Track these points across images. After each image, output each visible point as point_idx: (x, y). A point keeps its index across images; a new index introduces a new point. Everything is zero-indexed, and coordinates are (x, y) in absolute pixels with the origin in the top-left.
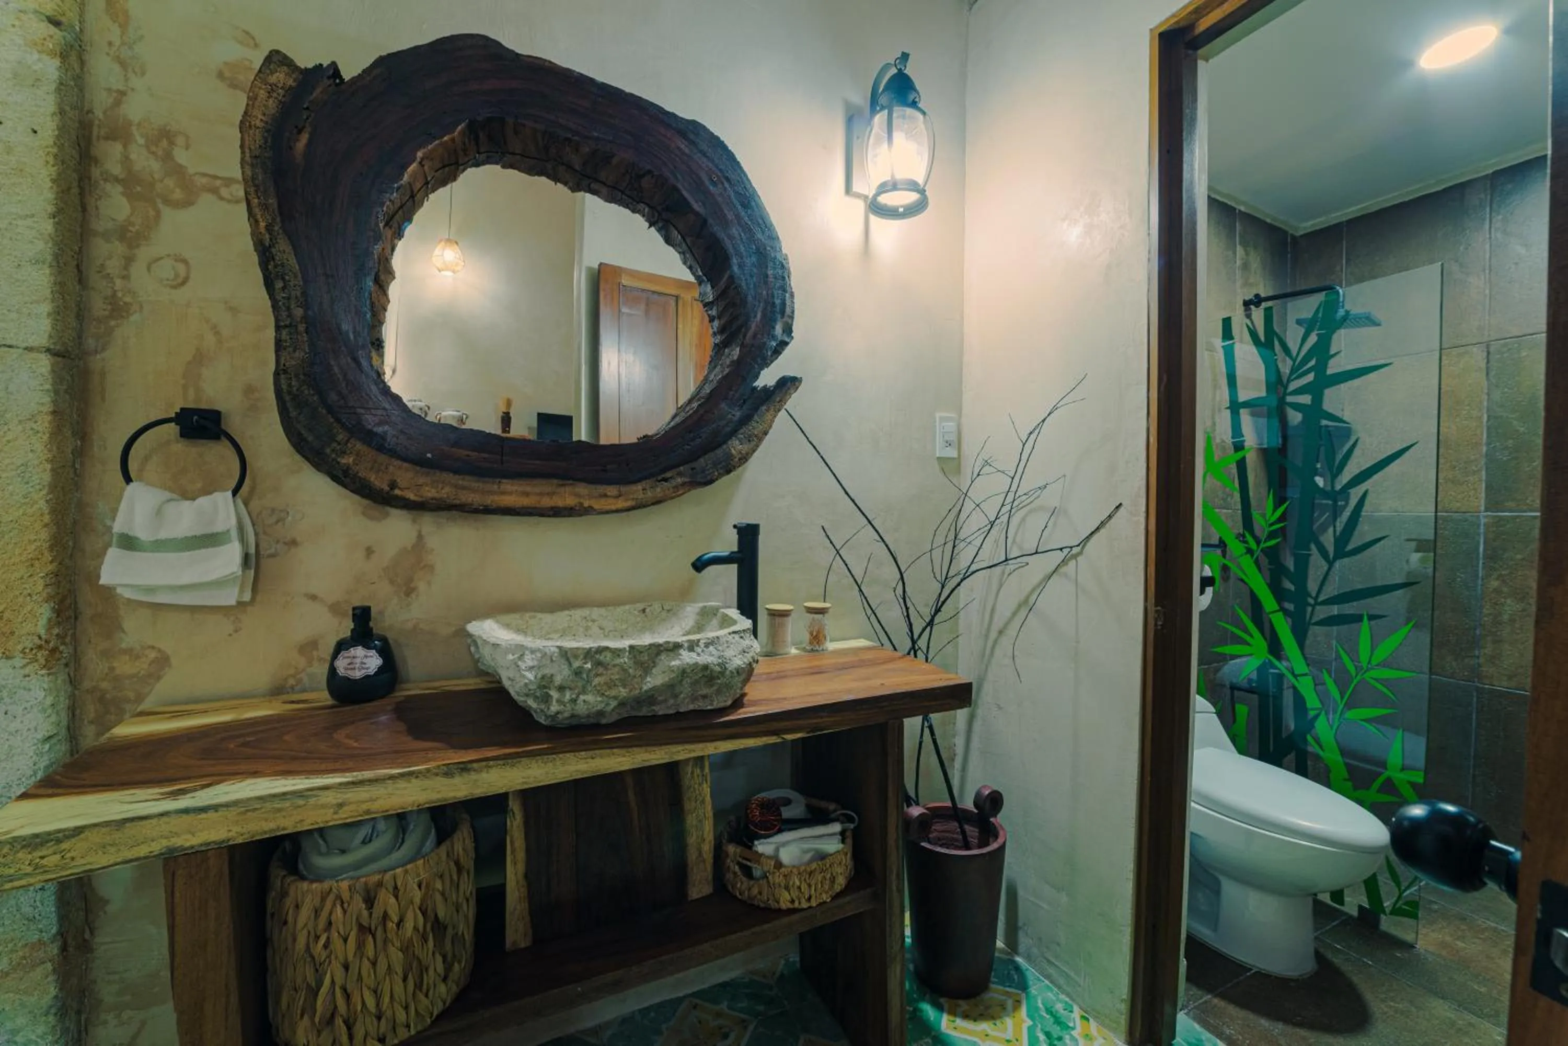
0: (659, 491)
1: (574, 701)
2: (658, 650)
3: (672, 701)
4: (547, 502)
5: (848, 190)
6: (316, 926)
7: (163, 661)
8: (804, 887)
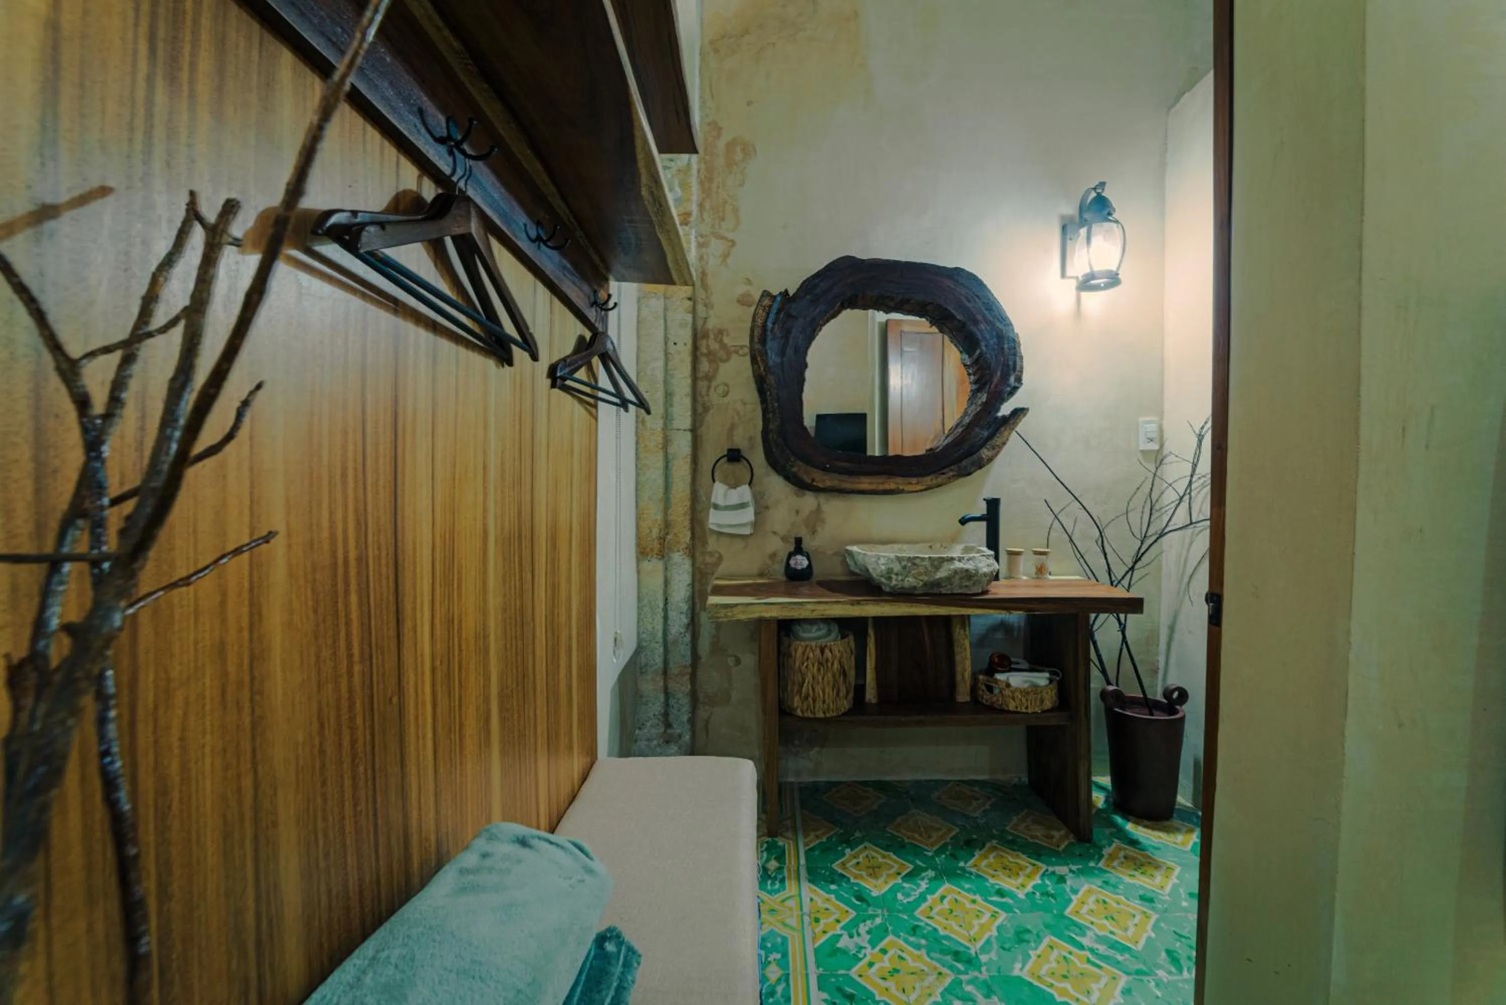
0: (939, 480)
1: (902, 580)
2: (942, 560)
3: (949, 587)
4: (881, 487)
5: (1063, 275)
6: (803, 659)
7: (720, 558)
8: (1024, 700)
